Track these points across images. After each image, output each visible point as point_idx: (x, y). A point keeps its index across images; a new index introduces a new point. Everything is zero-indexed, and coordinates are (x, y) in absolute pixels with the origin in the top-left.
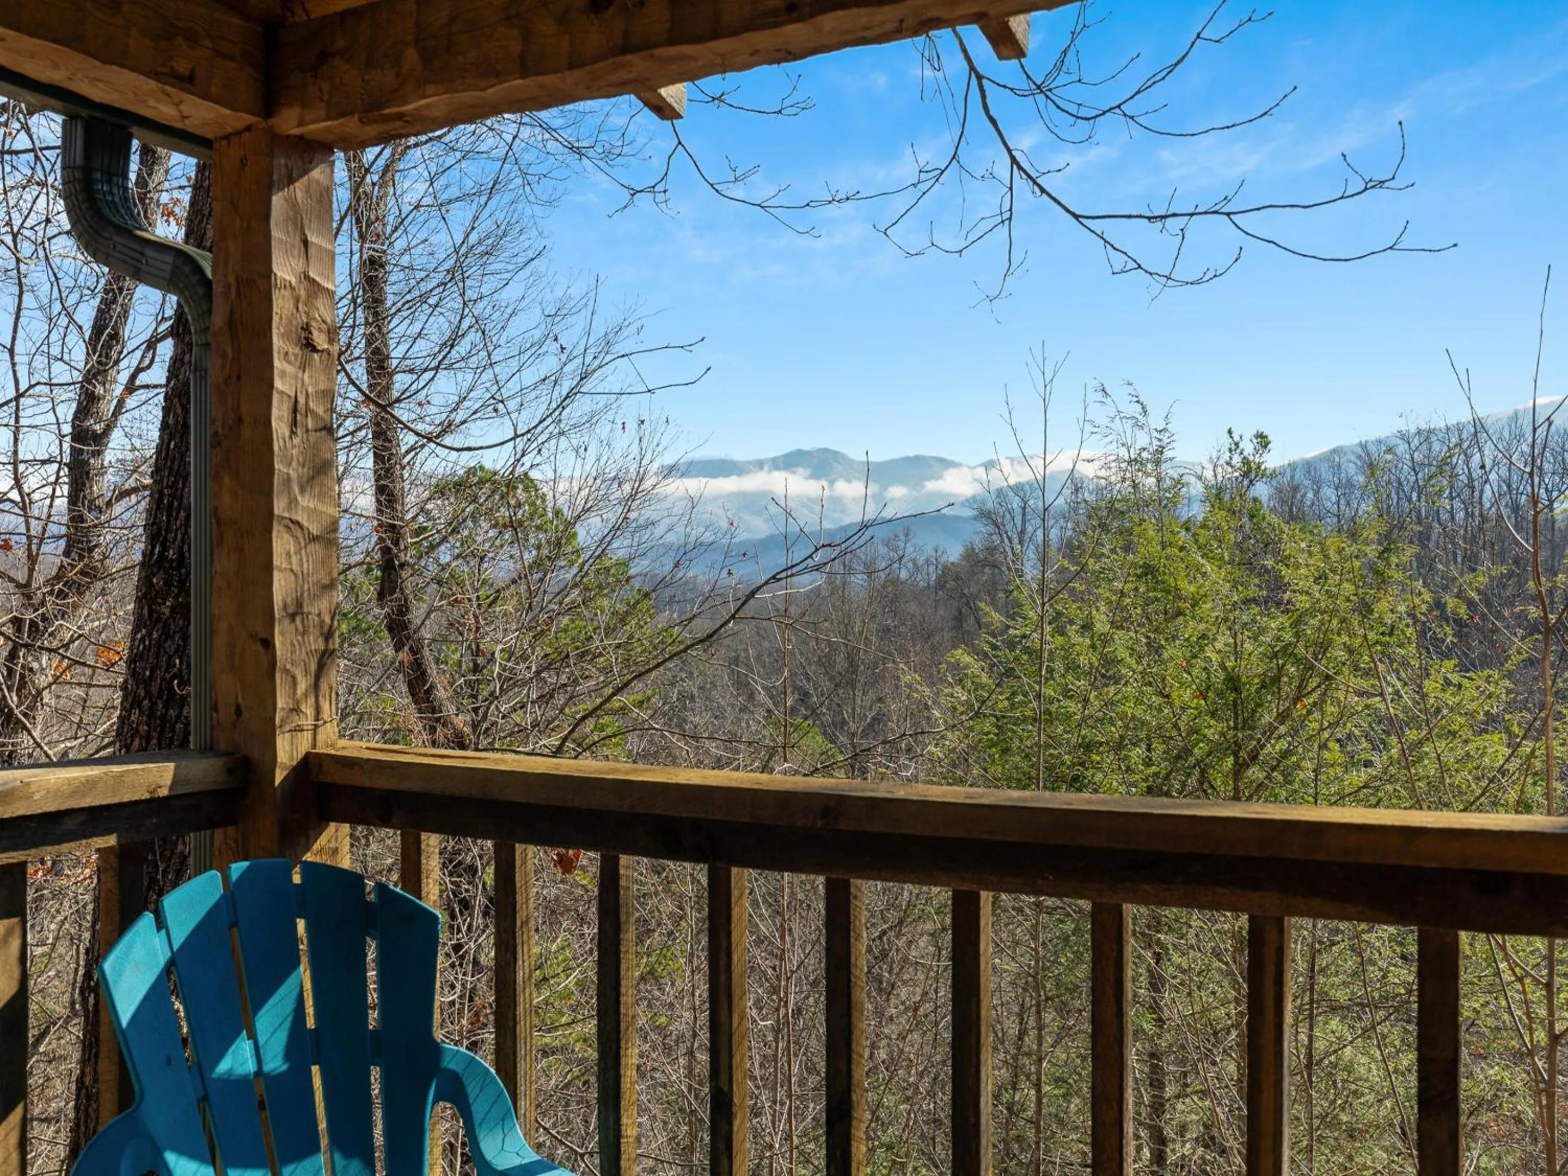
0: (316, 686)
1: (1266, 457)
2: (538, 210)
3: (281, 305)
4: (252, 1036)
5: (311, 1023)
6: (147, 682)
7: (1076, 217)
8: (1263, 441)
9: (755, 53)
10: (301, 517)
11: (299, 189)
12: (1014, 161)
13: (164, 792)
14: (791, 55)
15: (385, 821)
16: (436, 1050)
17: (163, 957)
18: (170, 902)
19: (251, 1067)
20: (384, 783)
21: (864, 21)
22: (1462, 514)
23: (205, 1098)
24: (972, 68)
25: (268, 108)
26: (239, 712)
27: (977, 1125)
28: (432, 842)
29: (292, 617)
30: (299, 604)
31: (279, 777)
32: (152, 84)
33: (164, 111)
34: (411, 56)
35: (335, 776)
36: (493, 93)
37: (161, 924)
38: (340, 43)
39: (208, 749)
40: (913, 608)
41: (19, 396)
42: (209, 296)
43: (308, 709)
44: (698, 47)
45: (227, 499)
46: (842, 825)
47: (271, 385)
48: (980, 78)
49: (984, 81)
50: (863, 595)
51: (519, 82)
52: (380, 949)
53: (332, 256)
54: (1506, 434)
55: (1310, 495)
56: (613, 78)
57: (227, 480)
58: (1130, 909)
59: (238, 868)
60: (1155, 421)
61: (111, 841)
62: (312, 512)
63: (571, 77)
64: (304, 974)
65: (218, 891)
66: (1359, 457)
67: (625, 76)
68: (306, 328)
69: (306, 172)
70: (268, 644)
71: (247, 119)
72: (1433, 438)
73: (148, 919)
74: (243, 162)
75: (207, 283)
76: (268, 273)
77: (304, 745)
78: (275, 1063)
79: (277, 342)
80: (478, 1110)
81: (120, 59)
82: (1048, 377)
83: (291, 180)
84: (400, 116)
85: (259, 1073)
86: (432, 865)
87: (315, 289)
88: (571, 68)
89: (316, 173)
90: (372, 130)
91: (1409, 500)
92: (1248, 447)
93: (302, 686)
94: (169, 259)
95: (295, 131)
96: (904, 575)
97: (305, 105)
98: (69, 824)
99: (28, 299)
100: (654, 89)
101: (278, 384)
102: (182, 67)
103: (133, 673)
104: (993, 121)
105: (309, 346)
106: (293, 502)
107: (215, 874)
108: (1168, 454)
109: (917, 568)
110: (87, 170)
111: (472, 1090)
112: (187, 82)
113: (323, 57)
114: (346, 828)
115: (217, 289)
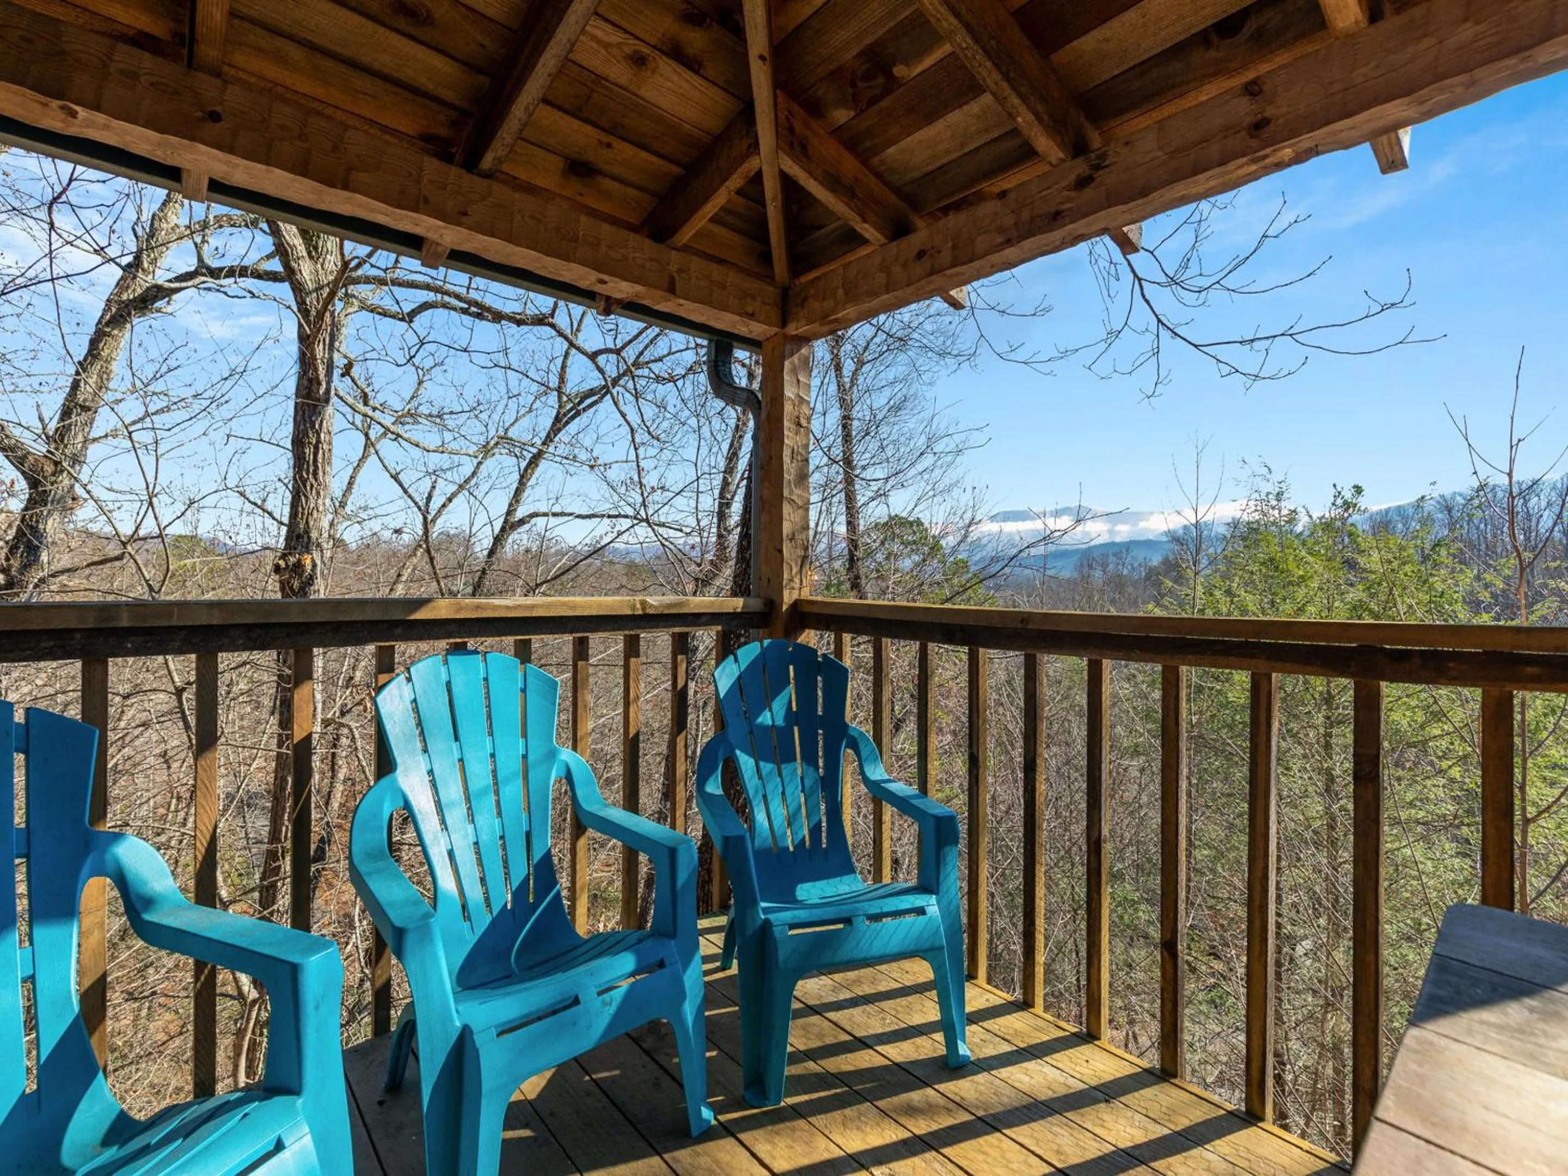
0: (801, 571)
1: (1360, 499)
2: (924, 388)
3: (788, 407)
4: (771, 710)
5: (794, 709)
6: (740, 586)
7: (1196, 346)
8: (1358, 490)
9: (992, 266)
10: (794, 498)
11: (795, 358)
12: (1159, 321)
13: (739, 610)
14: (1011, 265)
15: (827, 628)
16: (846, 726)
17: (737, 674)
18: (740, 652)
19: (770, 723)
20: (826, 611)
21: (1044, 242)
22: (1522, 537)
23: (751, 732)
24: (1135, 275)
25: (784, 324)
26: (769, 580)
27: (1100, 777)
28: (847, 637)
29: (791, 540)
30: (794, 534)
31: (785, 608)
32: (738, 318)
33: (742, 330)
34: (841, 292)
35: (807, 609)
36: (875, 303)
37: (736, 660)
38: (812, 292)
39: (758, 596)
40: (1130, 590)
41: (698, 478)
42: (760, 408)
43: (797, 580)
44: (965, 267)
45: (766, 491)
46: (1030, 626)
47: (783, 442)
48: (1140, 280)
49: (1143, 283)
50: (1100, 583)
51: (886, 296)
52: (824, 682)
53: (809, 386)
54: (1559, 485)
55: (1400, 526)
56: (927, 289)
57: (766, 484)
58: (1184, 669)
59: (766, 642)
60: (1277, 476)
61: (719, 628)
62: (800, 496)
63: (909, 290)
64: (791, 688)
65: (759, 651)
66: (1439, 502)
67: (932, 286)
68: (798, 417)
69: (799, 350)
70: (781, 551)
71: (777, 330)
72: (1498, 489)
73: (731, 657)
74: (774, 349)
75: (759, 402)
76: (782, 395)
77: (795, 595)
78: (780, 722)
79: (786, 423)
80: (864, 754)
81: (724, 308)
82: (1200, 448)
83: (792, 355)
84: (836, 320)
85: (773, 726)
86: (847, 649)
87: (802, 400)
88: (908, 286)
89: (804, 351)
90: (825, 329)
91: (1478, 528)
92: (1348, 495)
93: (794, 571)
94: (745, 394)
95: (794, 333)
96: (1125, 572)
97: (798, 321)
98: (704, 619)
99: (703, 443)
100: (947, 292)
101: (786, 441)
102: (750, 309)
103: (735, 582)
104: (1147, 302)
105: (799, 425)
106: (791, 492)
107: (757, 644)
108: (1285, 495)
109: (1133, 569)
110: (716, 361)
111: (862, 746)
112: (751, 316)
113: (805, 300)
114: (812, 632)
115: (763, 404)
